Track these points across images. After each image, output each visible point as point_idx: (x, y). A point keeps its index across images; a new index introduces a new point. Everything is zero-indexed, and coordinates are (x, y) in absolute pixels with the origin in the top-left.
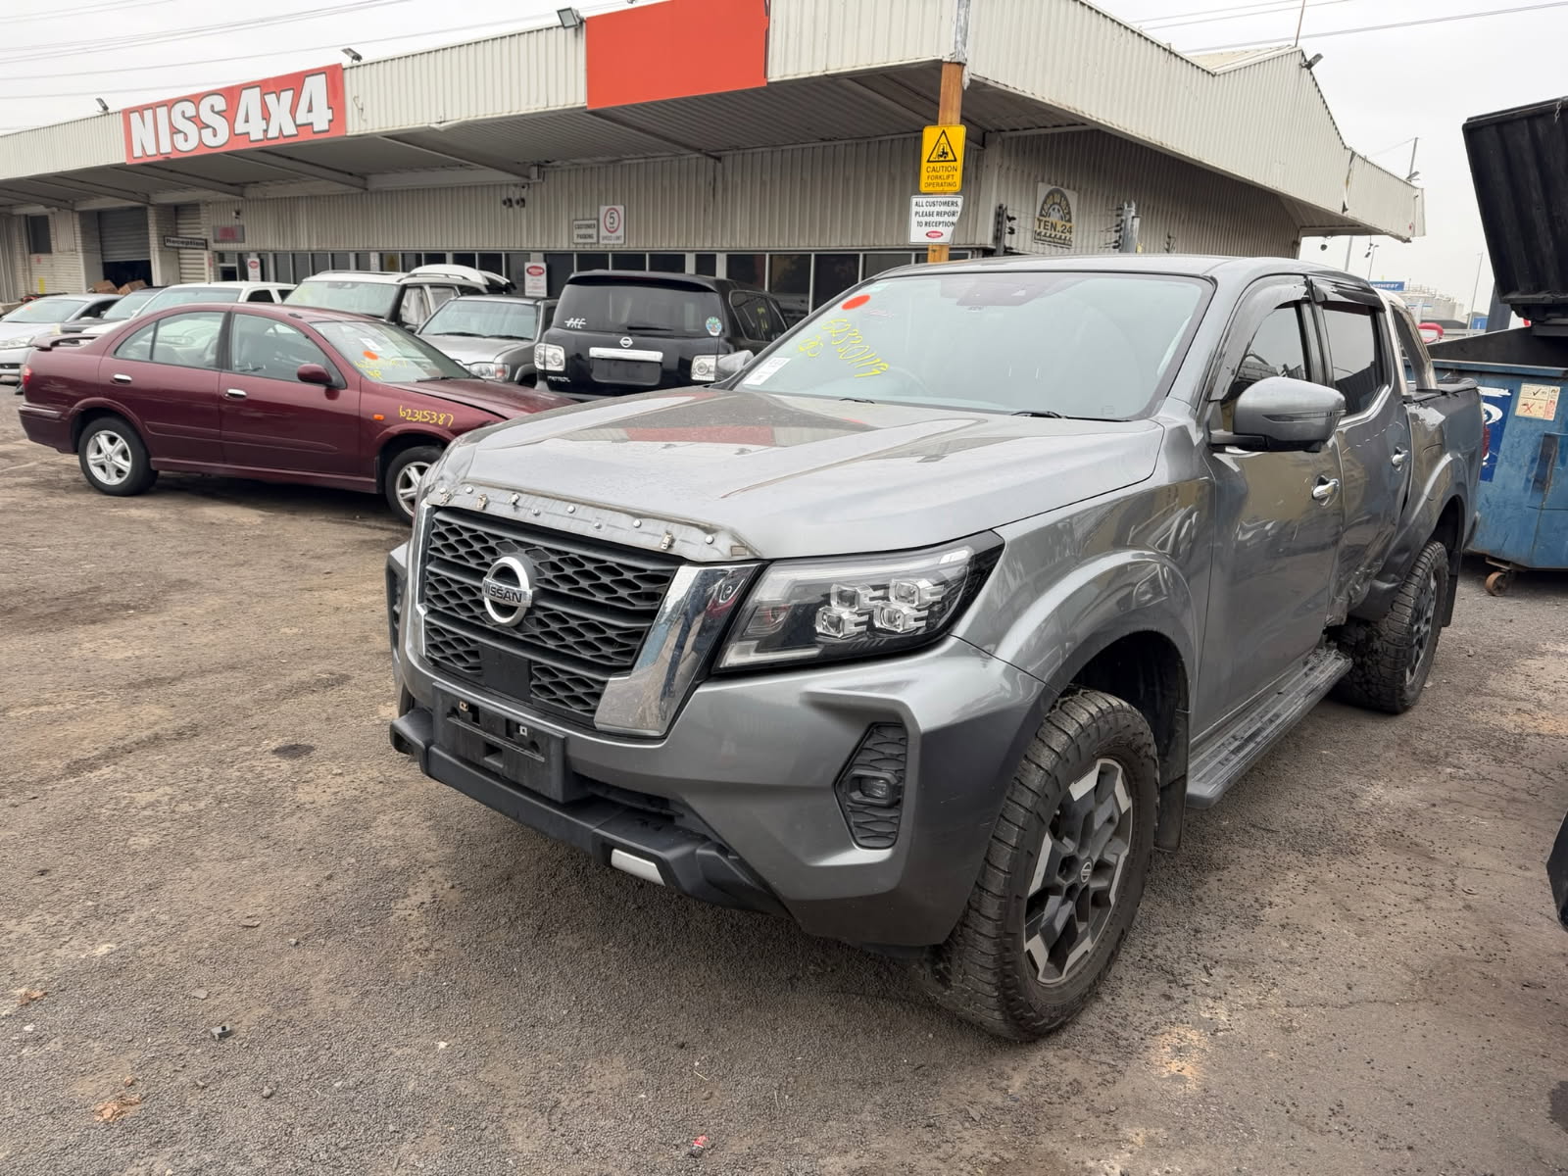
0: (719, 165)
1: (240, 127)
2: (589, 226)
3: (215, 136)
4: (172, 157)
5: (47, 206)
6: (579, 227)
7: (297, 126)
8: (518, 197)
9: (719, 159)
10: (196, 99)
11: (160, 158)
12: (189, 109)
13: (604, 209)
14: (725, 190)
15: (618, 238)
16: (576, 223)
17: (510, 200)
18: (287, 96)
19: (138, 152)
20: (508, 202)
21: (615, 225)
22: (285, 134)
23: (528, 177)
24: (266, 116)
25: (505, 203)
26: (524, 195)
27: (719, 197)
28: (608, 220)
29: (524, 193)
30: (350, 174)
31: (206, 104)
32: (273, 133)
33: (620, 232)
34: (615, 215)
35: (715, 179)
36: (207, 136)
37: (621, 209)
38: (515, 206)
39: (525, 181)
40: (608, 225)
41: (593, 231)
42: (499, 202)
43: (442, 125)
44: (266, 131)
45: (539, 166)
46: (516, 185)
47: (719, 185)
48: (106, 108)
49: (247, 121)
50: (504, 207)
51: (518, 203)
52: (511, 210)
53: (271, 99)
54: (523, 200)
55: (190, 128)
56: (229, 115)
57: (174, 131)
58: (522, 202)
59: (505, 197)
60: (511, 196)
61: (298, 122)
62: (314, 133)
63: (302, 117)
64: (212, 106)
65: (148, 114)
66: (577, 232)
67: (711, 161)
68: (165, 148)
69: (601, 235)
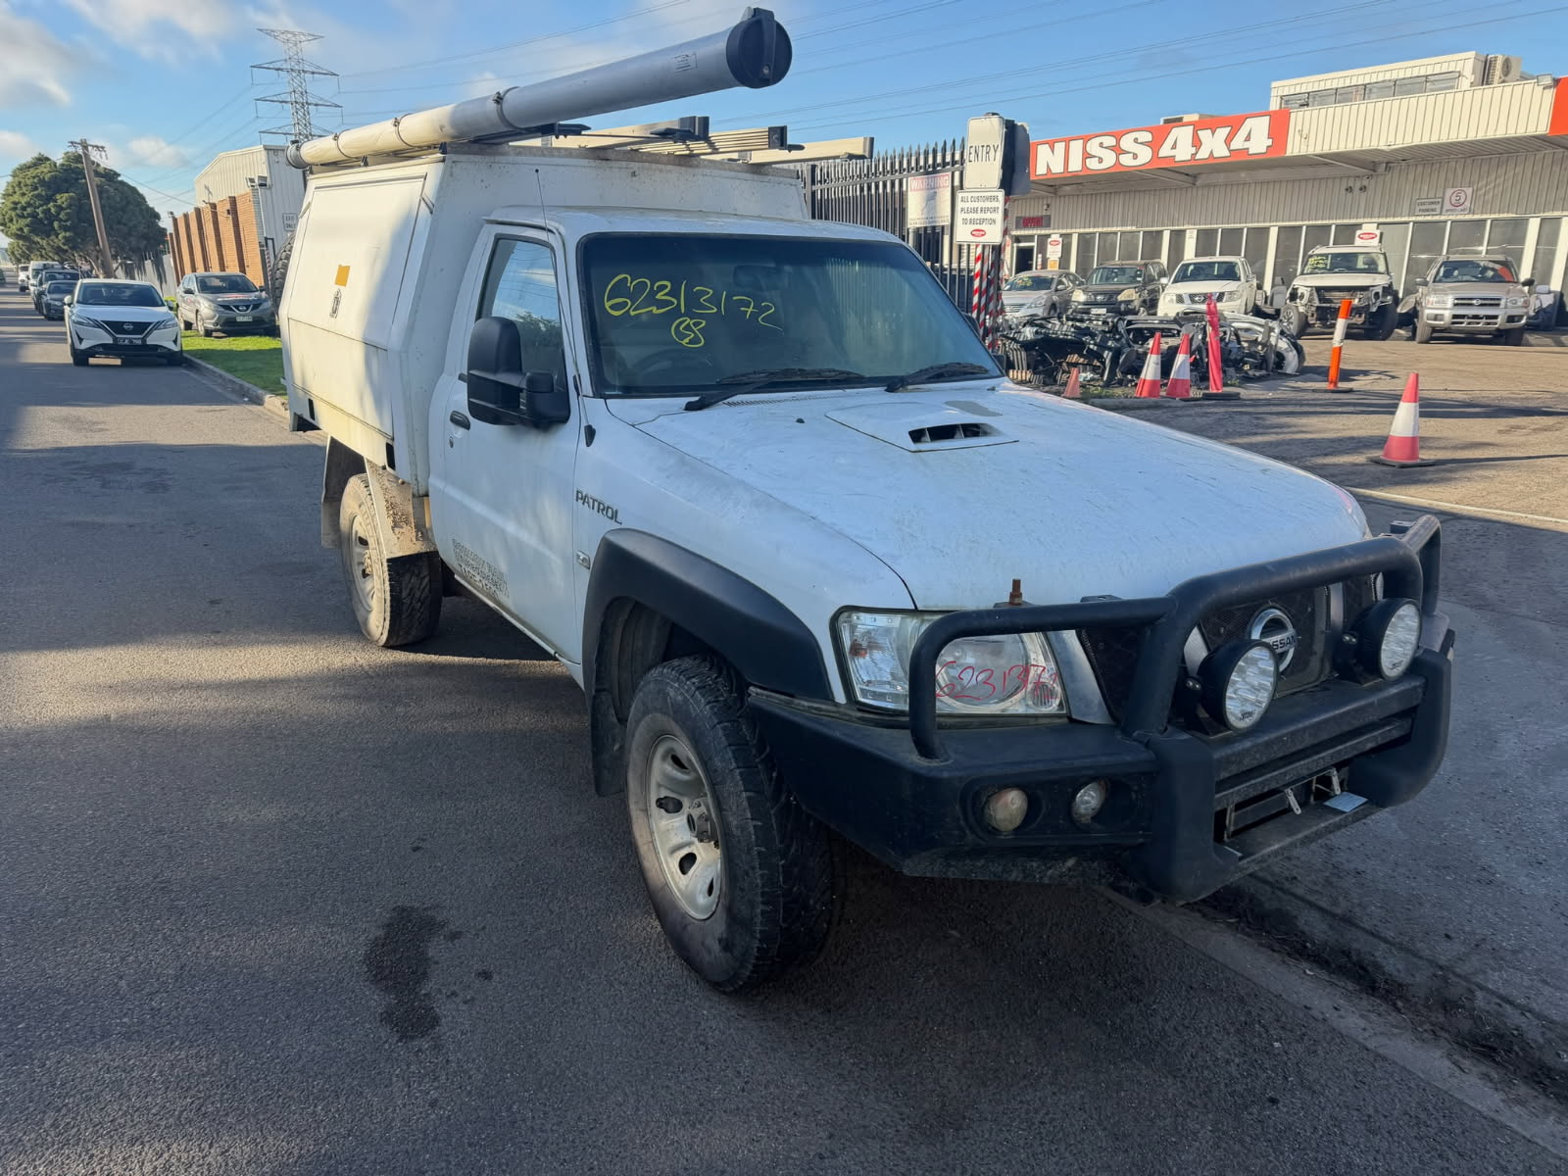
1: (1165, 151)
2: (1433, 203)
3: (1135, 159)
4: (1081, 173)
6: (1422, 204)
7: (1230, 151)
8: (1359, 185)
10: (1120, 135)
11: (1069, 175)
12: (1110, 141)
13: (1449, 191)
15: (1464, 210)
16: (1417, 201)
18: (1223, 132)
20: (1350, 189)
21: (1462, 201)
22: (1215, 156)
23: (1375, 172)
24: (1197, 143)
25: (1347, 190)
26: (1366, 184)
29: (1365, 182)
31: (1128, 138)
32: (1203, 154)
33: (1467, 206)
34: (1462, 195)
36: (1127, 160)
37: (1469, 190)
38: (1356, 192)
39: (1371, 172)
40: (1454, 202)
41: (1438, 207)
42: (1341, 189)
43: (1391, 148)
45: (1389, 162)
46: (1358, 178)
49: (1174, 148)
50: (1347, 193)
51: (1359, 189)
52: (1350, 195)
53: (1204, 135)
54: (1365, 187)
55: (1107, 154)
56: (1152, 145)
57: (1089, 156)
58: (1363, 189)
59: (1348, 186)
60: (1352, 184)
61: (1232, 148)
62: (1251, 155)
63: (1238, 143)
64: (1136, 139)
65: (1059, 145)
66: (1418, 208)
68: (1075, 165)
69: (1445, 208)
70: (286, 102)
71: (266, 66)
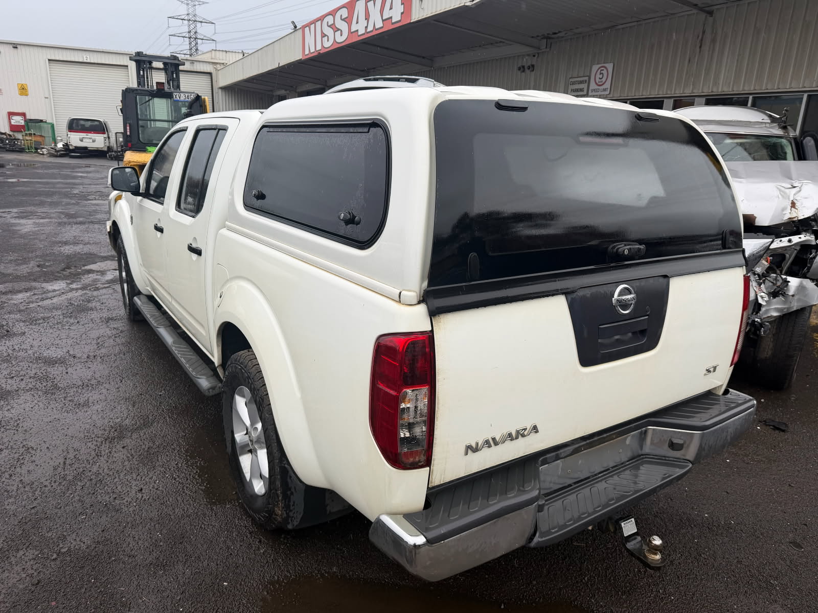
0: (710, 19)
1: (354, 27)
2: (581, 82)
3: (341, 35)
4: (321, 52)
5: (286, 90)
6: (574, 83)
7: (383, 21)
8: (529, 64)
9: (711, 13)
10: (333, 13)
11: (316, 54)
12: (330, 19)
13: (595, 68)
14: (714, 41)
15: (605, 90)
16: (571, 80)
17: (523, 67)
19: (307, 52)
20: (522, 69)
21: (604, 80)
22: (376, 27)
23: (539, 49)
24: (367, 18)
25: (519, 69)
26: (534, 63)
27: (706, 47)
28: (598, 76)
29: (534, 61)
30: (424, 58)
31: (338, 15)
32: (370, 28)
33: (607, 85)
34: (605, 72)
35: (704, 32)
37: (610, 66)
38: (527, 71)
39: (536, 51)
40: (598, 80)
41: (584, 86)
42: (516, 68)
44: (366, 27)
45: (547, 38)
46: (528, 55)
47: (708, 36)
48: (295, 27)
49: (357, 23)
50: (519, 72)
51: (529, 68)
52: (523, 74)
53: (370, 6)
54: (533, 66)
55: (329, 32)
56: (348, 20)
57: (324, 35)
58: (532, 67)
59: (520, 65)
60: (524, 64)
61: (384, 18)
62: (393, 24)
63: (386, 14)
64: (341, 16)
65: (313, 26)
66: (571, 87)
67: (703, 16)
68: (319, 47)
69: (591, 88)
70: (186, 37)
71: (176, 17)
